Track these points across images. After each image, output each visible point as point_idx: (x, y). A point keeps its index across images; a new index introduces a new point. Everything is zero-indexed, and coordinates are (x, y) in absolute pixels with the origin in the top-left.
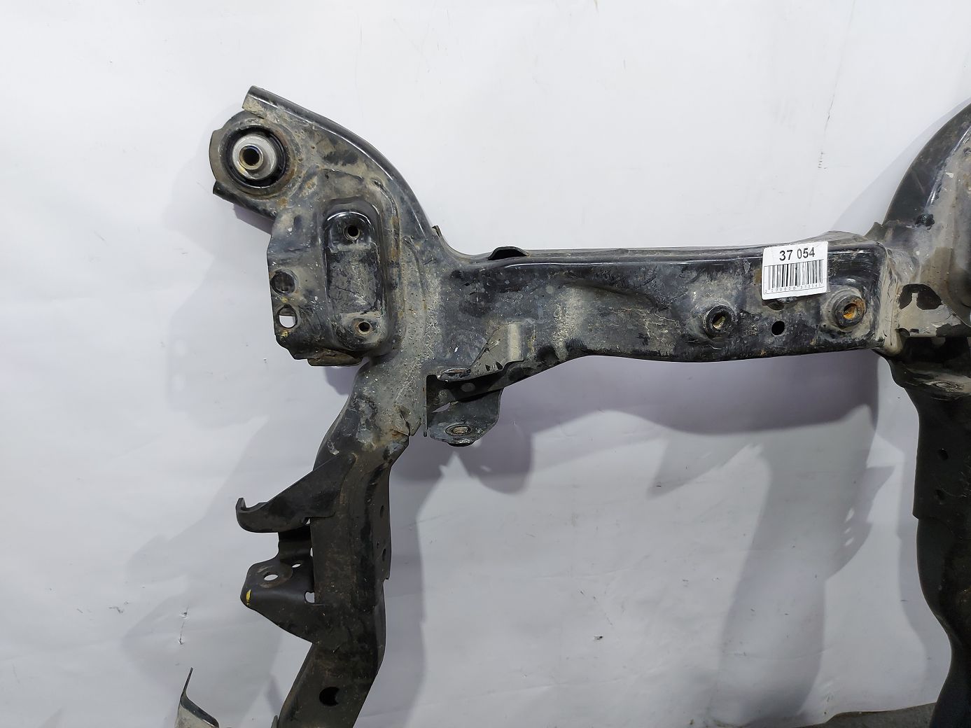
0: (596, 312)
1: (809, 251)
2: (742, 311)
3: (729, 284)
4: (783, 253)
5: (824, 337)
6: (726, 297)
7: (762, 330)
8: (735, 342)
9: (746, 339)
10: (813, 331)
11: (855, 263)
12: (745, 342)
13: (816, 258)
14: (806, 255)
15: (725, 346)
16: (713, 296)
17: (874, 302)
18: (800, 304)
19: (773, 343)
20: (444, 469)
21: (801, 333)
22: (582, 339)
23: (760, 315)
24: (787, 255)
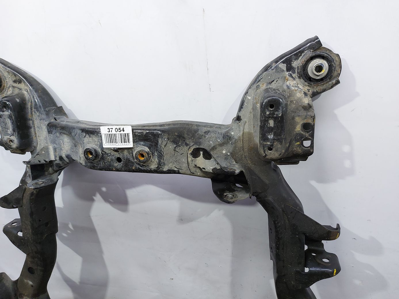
0: (73, 145)
1: (121, 129)
2: (103, 151)
3: (96, 140)
4: (109, 129)
5: (138, 166)
6: (96, 145)
7: (112, 160)
8: (102, 163)
9: (107, 163)
10: (133, 163)
11: (145, 136)
12: (106, 164)
13: (125, 132)
14: (120, 131)
15: (99, 164)
16: (91, 144)
17: (157, 154)
18: (126, 151)
19: (117, 166)
20: (94, 198)
21: (128, 163)
22: (71, 155)
23: (110, 153)
24: (110, 130)
